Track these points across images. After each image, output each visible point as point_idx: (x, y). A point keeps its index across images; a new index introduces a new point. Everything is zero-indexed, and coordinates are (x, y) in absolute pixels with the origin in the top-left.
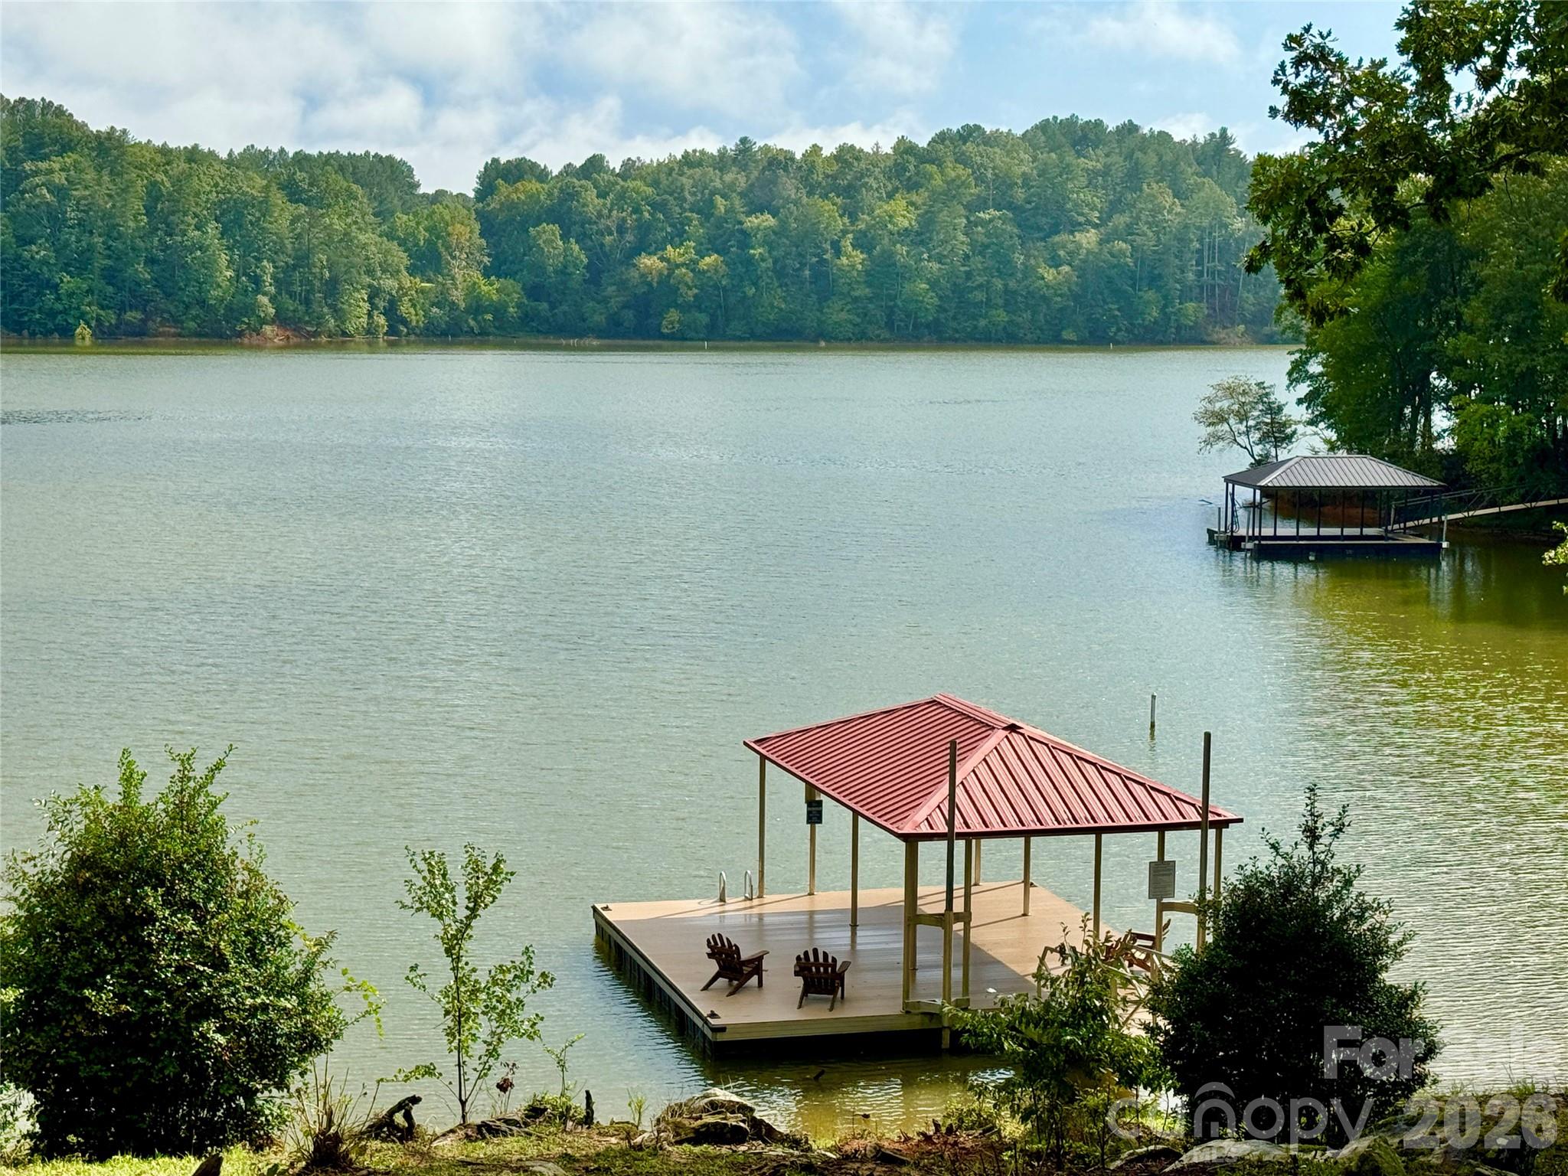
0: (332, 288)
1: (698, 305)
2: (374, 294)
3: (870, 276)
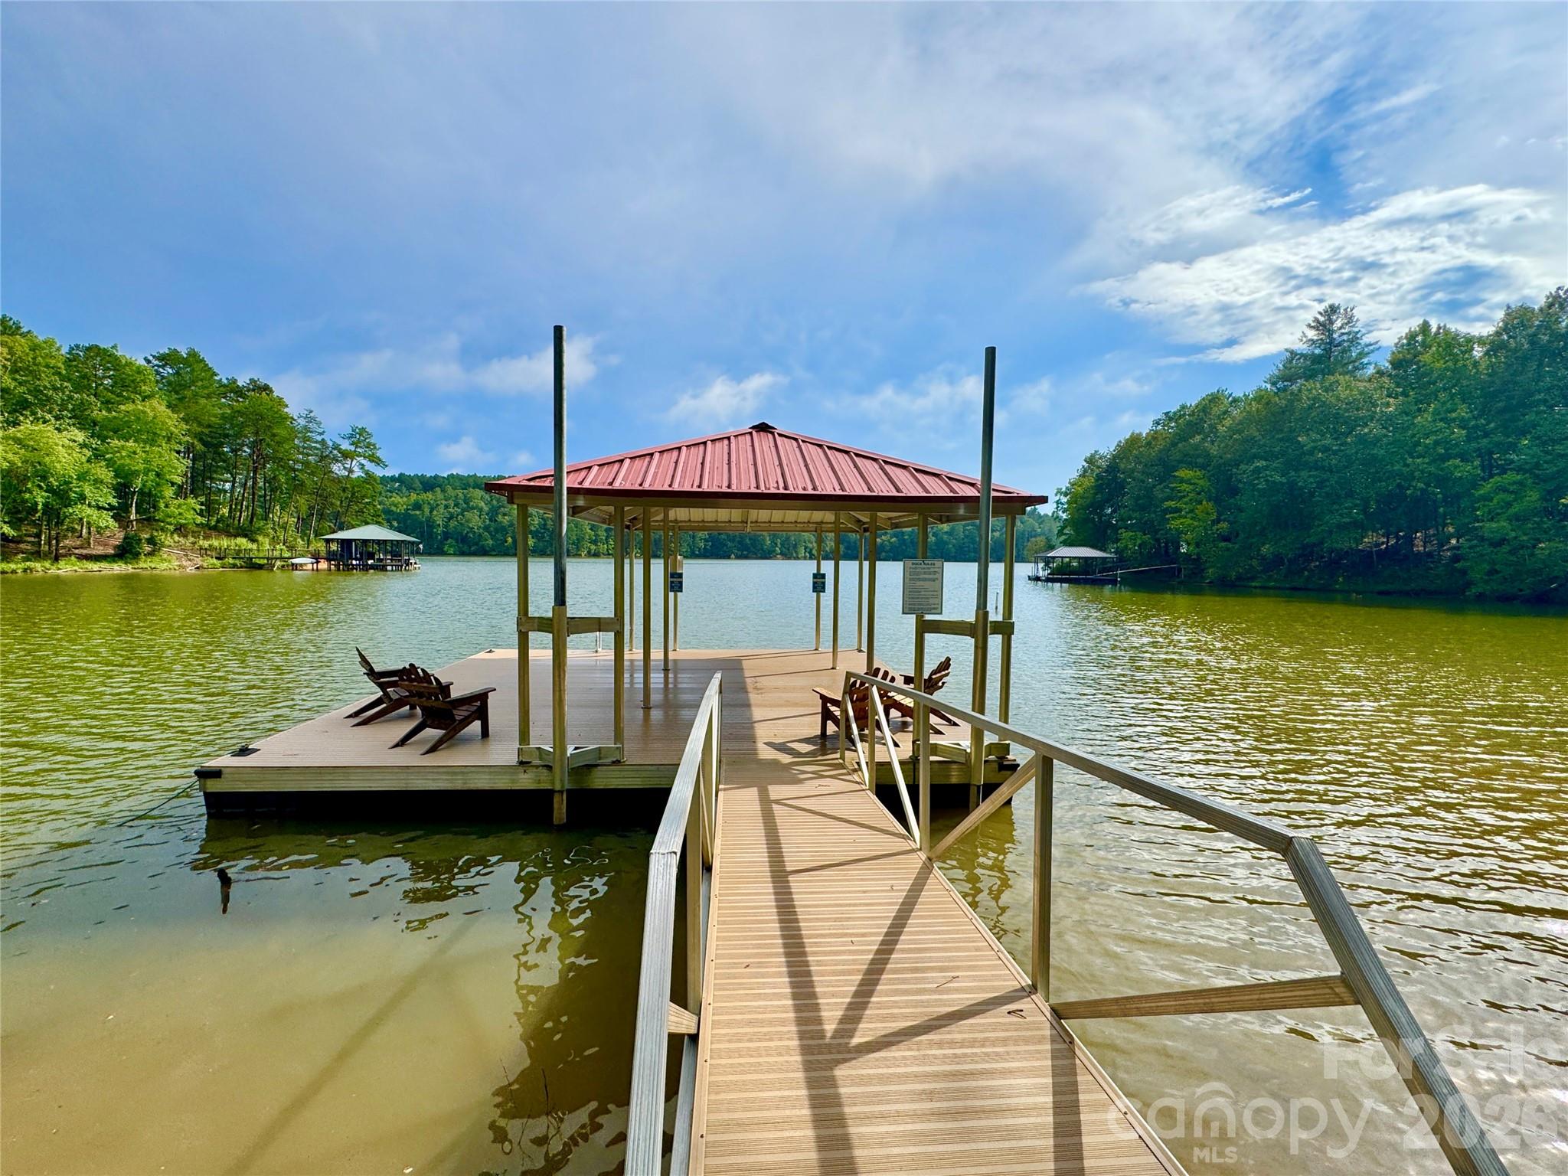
0: (795, 546)
1: (890, 551)
2: (806, 548)
3: (936, 544)
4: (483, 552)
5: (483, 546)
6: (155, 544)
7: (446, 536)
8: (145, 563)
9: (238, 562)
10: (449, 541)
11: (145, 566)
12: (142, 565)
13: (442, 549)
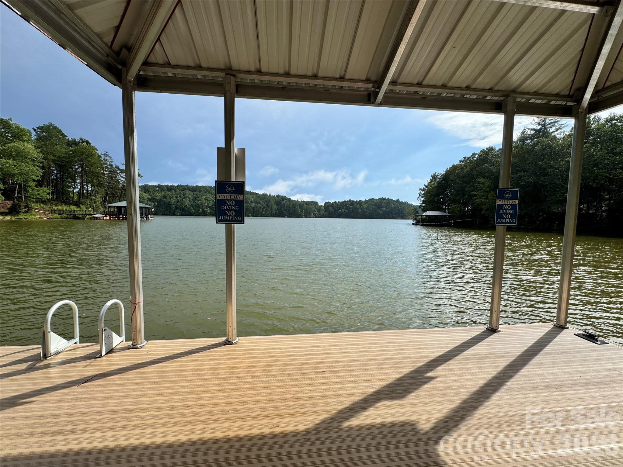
3: (362, 212)
4: (190, 214)
5: (190, 212)
6: (29, 208)
7: (176, 208)
8: (22, 216)
9: (69, 216)
10: (177, 210)
11: (22, 217)
12: (20, 217)
13: (174, 213)
